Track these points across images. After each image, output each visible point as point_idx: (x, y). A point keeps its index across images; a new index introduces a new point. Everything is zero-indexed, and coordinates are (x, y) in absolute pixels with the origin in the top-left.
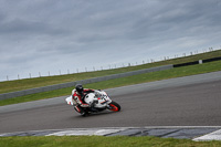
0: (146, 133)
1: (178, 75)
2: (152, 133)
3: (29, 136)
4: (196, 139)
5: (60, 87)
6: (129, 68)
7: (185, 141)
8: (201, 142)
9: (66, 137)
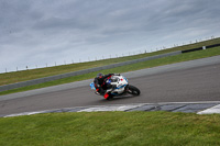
0: (159, 108)
1: (187, 59)
2: (164, 108)
3: (64, 112)
4: (200, 113)
6: (146, 54)
7: (191, 114)
8: (204, 115)
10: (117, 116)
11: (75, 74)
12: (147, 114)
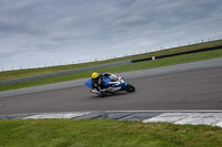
0: (106, 116)
1: (136, 69)
2: (111, 116)
3: (9, 118)
4: (145, 121)
5: (38, 78)
6: (96, 63)
7: (136, 122)
8: (149, 123)
9: (40, 120)
10: (63, 123)
11: (24, 80)
12: (93, 122)
